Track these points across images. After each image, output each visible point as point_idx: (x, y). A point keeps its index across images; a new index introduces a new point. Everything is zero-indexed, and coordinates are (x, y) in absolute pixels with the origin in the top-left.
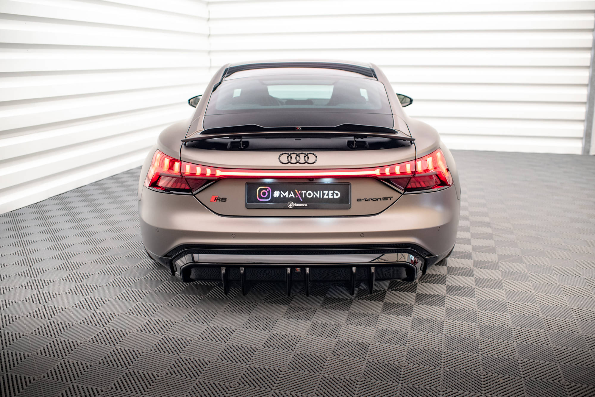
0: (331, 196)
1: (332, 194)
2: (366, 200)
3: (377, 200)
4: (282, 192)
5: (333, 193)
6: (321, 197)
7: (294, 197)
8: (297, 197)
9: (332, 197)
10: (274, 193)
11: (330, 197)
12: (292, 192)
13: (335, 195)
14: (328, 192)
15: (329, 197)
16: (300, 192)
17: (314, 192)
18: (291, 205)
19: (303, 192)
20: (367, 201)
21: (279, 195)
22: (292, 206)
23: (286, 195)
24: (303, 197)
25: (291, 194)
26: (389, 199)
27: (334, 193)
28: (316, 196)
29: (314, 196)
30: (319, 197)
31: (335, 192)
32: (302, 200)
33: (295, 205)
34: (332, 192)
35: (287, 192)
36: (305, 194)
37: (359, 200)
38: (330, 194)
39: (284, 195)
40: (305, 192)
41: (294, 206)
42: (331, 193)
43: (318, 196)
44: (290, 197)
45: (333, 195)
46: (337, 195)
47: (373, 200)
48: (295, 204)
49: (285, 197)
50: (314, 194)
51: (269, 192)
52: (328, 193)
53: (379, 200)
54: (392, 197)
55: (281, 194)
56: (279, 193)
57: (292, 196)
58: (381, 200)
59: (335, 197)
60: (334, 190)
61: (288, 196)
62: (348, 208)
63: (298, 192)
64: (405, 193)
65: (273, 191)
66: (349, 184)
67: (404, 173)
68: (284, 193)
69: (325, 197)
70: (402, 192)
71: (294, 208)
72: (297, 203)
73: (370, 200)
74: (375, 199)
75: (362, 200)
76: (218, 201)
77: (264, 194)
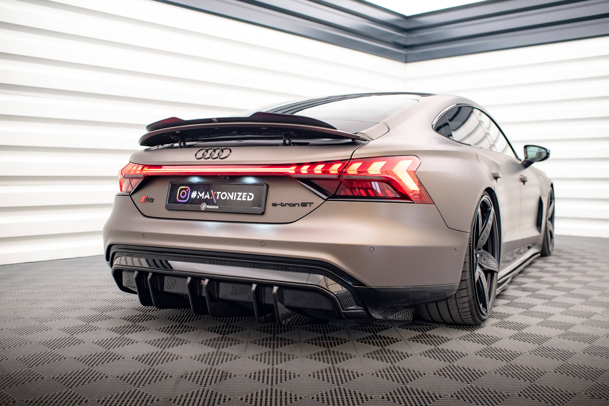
1: (245, 196)
2: (282, 205)
3: (294, 205)
4: (199, 193)
5: (247, 195)
6: (235, 199)
7: (209, 198)
8: (211, 198)
10: (192, 193)
11: (243, 199)
12: (208, 193)
13: (248, 197)
14: (241, 193)
16: (215, 193)
17: (229, 194)
18: (203, 207)
19: (218, 193)
20: (283, 206)
21: (196, 196)
22: (204, 208)
24: (218, 198)
25: (207, 195)
26: (308, 205)
27: (248, 194)
29: (228, 198)
30: (232, 199)
32: (215, 202)
33: (208, 207)
34: (246, 194)
35: (204, 193)
36: (220, 195)
37: (274, 205)
38: (244, 196)
39: (201, 195)
40: (220, 193)
41: (207, 208)
42: (245, 195)
43: (232, 198)
44: (205, 198)
45: (246, 198)
46: (251, 197)
47: (290, 206)
48: (208, 205)
49: (200, 197)
50: (228, 195)
51: (187, 192)
52: (242, 195)
53: (297, 205)
54: (313, 203)
55: (198, 194)
56: (196, 194)
57: (207, 197)
58: (299, 206)
59: (248, 199)
60: (248, 192)
61: (204, 197)
62: (263, 214)
63: (214, 192)
64: (329, 199)
65: (192, 192)
66: (264, 185)
67: (328, 173)
68: (201, 194)
69: (239, 199)
70: (325, 197)
71: (207, 211)
72: (210, 205)
73: (287, 205)
74: (292, 205)
75: (278, 205)
76: (147, 201)
77: (183, 194)
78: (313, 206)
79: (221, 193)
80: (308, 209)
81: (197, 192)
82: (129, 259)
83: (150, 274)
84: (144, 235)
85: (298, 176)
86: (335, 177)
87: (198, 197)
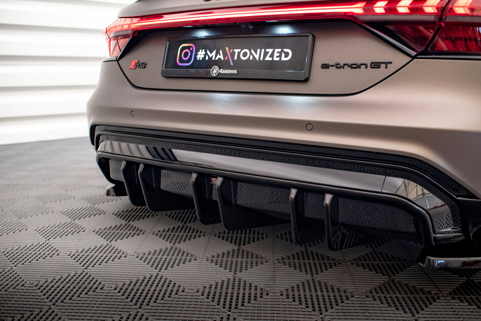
0: (277, 57)
1: (278, 54)
2: (339, 66)
3: (358, 66)
4: (208, 52)
5: (280, 53)
6: (261, 59)
7: (222, 59)
8: (226, 58)
9: (278, 59)
10: (198, 53)
11: (275, 59)
12: (221, 52)
13: (283, 55)
14: (272, 50)
15: (273, 59)
16: (231, 50)
17: (253, 51)
18: (215, 71)
19: (237, 51)
20: (340, 68)
21: (203, 56)
22: (216, 74)
23: (213, 56)
24: (235, 59)
25: (220, 55)
26: (383, 66)
27: (283, 51)
28: (254, 57)
30: (257, 59)
31: (284, 49)
32: (232, 64)
33: (222, 71)
34: (279, 50)
35: (215, 51)
36: (239, 53)
37: (325, 66)
38: (276, 54)
39: (210, 56)
40: (239, 50)
41: (219, 73)
42: (278, 52)
43: (257, 57)
44: (217, 59)
45: (280, 56)
46: (287, 55)
47: (352, 68)
48: (221, 69)
49: (210, 58)
50: (251, 53)
51: (192, 52)
52: (273, 53)
53: (363, 67)
54: (391, 63)
55: (206, 54)
56: (204, 53)
57: (220, 57)
58: (366, 68)
59: (283, 59)
60: (282, 48)
61: (215, 58)
62: (306, 80)
63: (229, 50)
64: (418, 57)
65: (197, 51)
66: (308, 36)
67: (421, 11)
68: (211, 53)
69: (268, 58)
70: (414, 53)
71: (220, 78)
72: (224, 69)
73: (346, 67)
74: (355, 66)
75: (331, 66)
76: (138, 67)
77: (186, 54)
78: (392, 68)
79: (241, 51)
80: (382, 72)
81: (206, 51)
82: (115, 144)
83: (141, 167)
84: (132, 112)
85: (369, 18)
86: (432, 18)
87: (207, 58)
